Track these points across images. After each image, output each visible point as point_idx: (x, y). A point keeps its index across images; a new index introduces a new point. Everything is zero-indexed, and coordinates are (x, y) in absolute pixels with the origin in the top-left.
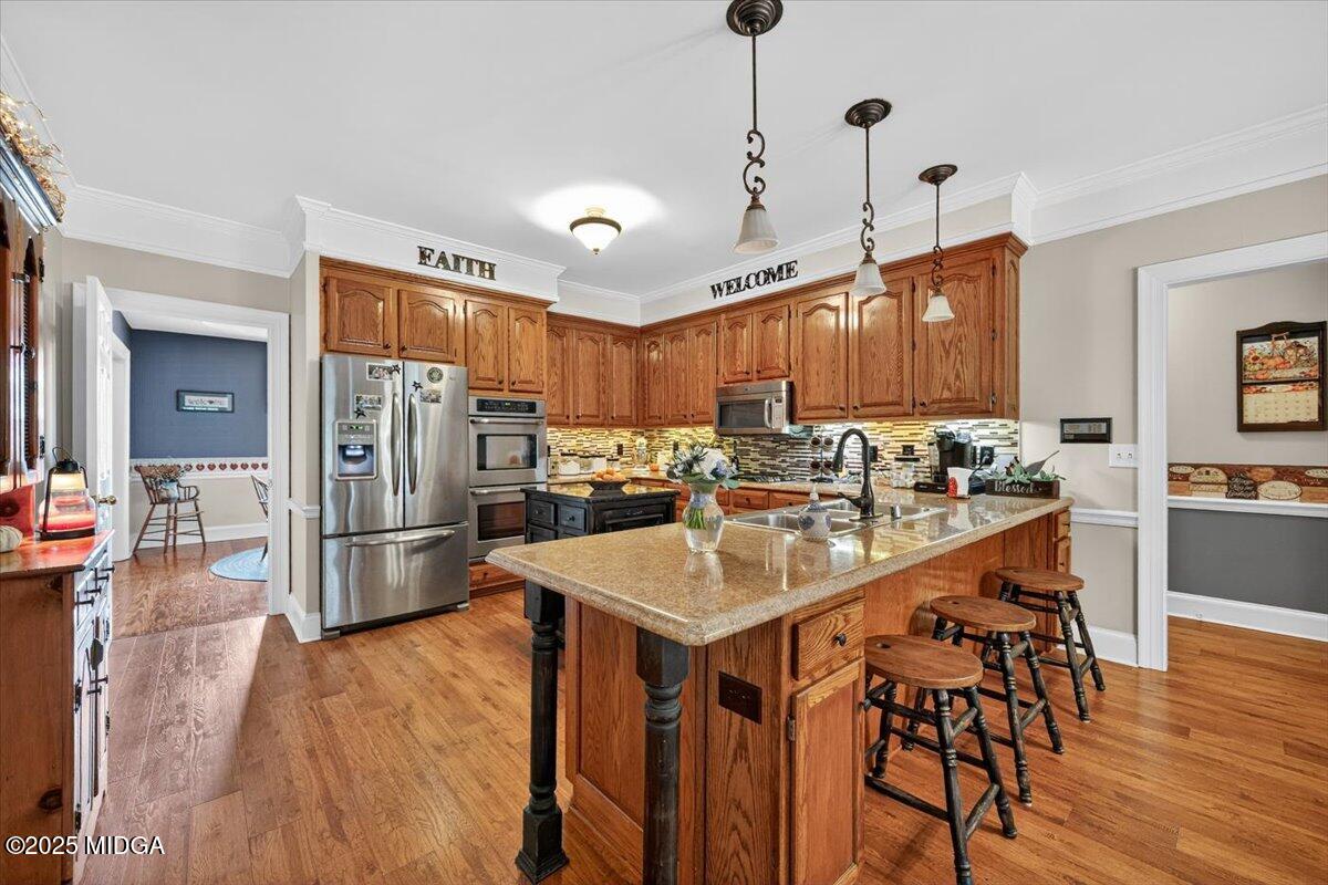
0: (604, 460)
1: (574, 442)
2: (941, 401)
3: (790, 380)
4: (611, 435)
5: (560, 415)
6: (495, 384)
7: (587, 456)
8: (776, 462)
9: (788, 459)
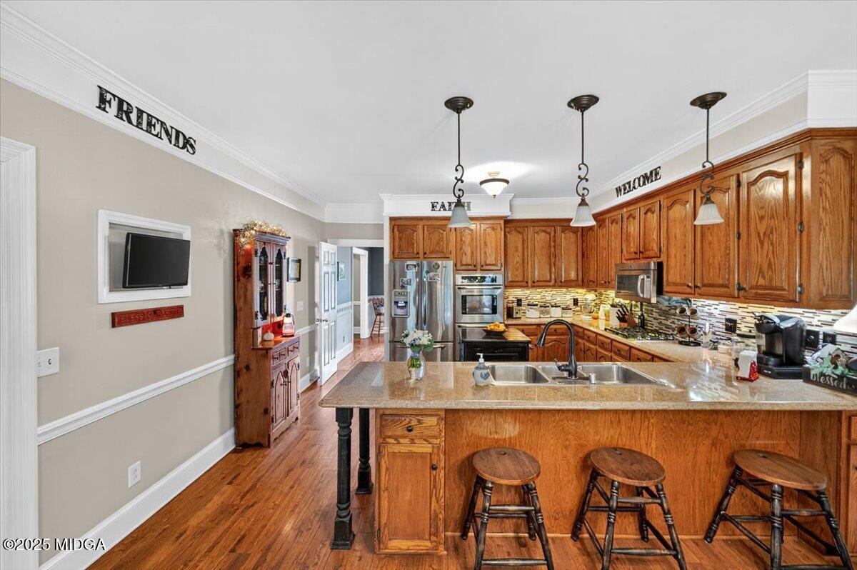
0: (559, 309)
1: (539, 297)
2: (757, 287)
3: (660, 260)
4: (569, 291)
5: (522, 282)
6: (472, 267)
7: (544, 307)
8: (668, 323)
9: (676, 321)
